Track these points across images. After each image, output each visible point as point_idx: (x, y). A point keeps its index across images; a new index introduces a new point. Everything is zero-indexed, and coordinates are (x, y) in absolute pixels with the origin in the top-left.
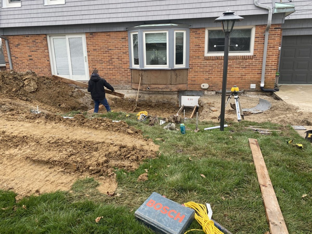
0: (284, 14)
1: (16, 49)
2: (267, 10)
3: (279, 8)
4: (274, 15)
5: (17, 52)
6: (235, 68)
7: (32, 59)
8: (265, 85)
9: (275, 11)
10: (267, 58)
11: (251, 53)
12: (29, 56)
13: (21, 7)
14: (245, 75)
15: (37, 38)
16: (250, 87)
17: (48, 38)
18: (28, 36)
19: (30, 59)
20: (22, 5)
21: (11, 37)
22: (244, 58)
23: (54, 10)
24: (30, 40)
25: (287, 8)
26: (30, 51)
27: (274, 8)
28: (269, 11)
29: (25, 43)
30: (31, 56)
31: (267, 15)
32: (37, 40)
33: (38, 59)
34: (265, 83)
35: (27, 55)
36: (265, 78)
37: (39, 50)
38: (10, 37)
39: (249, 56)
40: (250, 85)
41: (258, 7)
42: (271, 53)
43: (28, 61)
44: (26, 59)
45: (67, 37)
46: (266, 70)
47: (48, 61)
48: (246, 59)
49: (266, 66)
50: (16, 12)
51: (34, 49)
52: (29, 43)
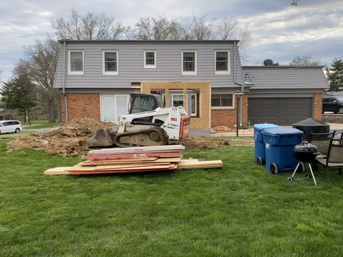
0: (249, 87)
1: (73, 103)
2: (241, 85)
3: (246, 85)
4: (244, 88)
5: (73, 105)
6: (226, 115)
7: (86, 110)
8: (242, 125)
9: (245, 86)
10: (242, 110)
11: (233, 107)
12: (83, 108)
13: (84, 75)
14: (231, 120)
15: (92, 95)
16: (234, 126)
17: (100, 95)
18: (84, 94)
19: (84, 110)
20: (84, 74)
21: (70, 95)
22: (230, 110)
23: (110, 78)
24: (86, 97)
25: (250, 84)
26: (85, 105)
27: (244, 84)
28: (242, 86)
29: (81, 99)
30: (85, 108)
31: (241, 88)
32: (92, 97)
33: (91, 110)
34: (242, 124)
35: (82, 107)
36: (242, 121)
37: (92, 103)
38: (68, 94)
39: (232, 109)
40: (234, 125)
41: (236, 83)
42: (244, 107)
43: (82, 111)
44: (80, 110)
45: (115, 96)
46: (242, 116)
47: (99, 111)
48: (231, 111)
49: (242, 114)
50: (79, 78)
51: (88, 103)
52: (85, 99)
